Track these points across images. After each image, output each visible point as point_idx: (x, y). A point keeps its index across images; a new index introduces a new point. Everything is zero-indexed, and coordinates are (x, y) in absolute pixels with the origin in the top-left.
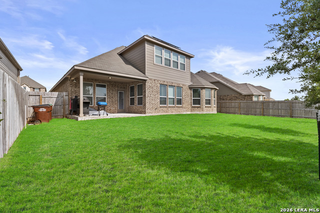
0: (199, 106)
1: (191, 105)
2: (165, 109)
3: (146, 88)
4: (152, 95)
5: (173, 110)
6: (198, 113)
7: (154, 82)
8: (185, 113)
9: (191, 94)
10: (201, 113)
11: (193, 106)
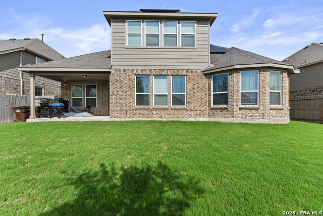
0: (225, 106)
1: (209, 105)
2: (145, 112)
3: (111, 83)
4: (120, 92)
5: (163, 114)
6: (222, 120)
7: (123, 73)
8: (191, 119)
9: (209, 85)
10: (229, 120)
11: (212, 106)
